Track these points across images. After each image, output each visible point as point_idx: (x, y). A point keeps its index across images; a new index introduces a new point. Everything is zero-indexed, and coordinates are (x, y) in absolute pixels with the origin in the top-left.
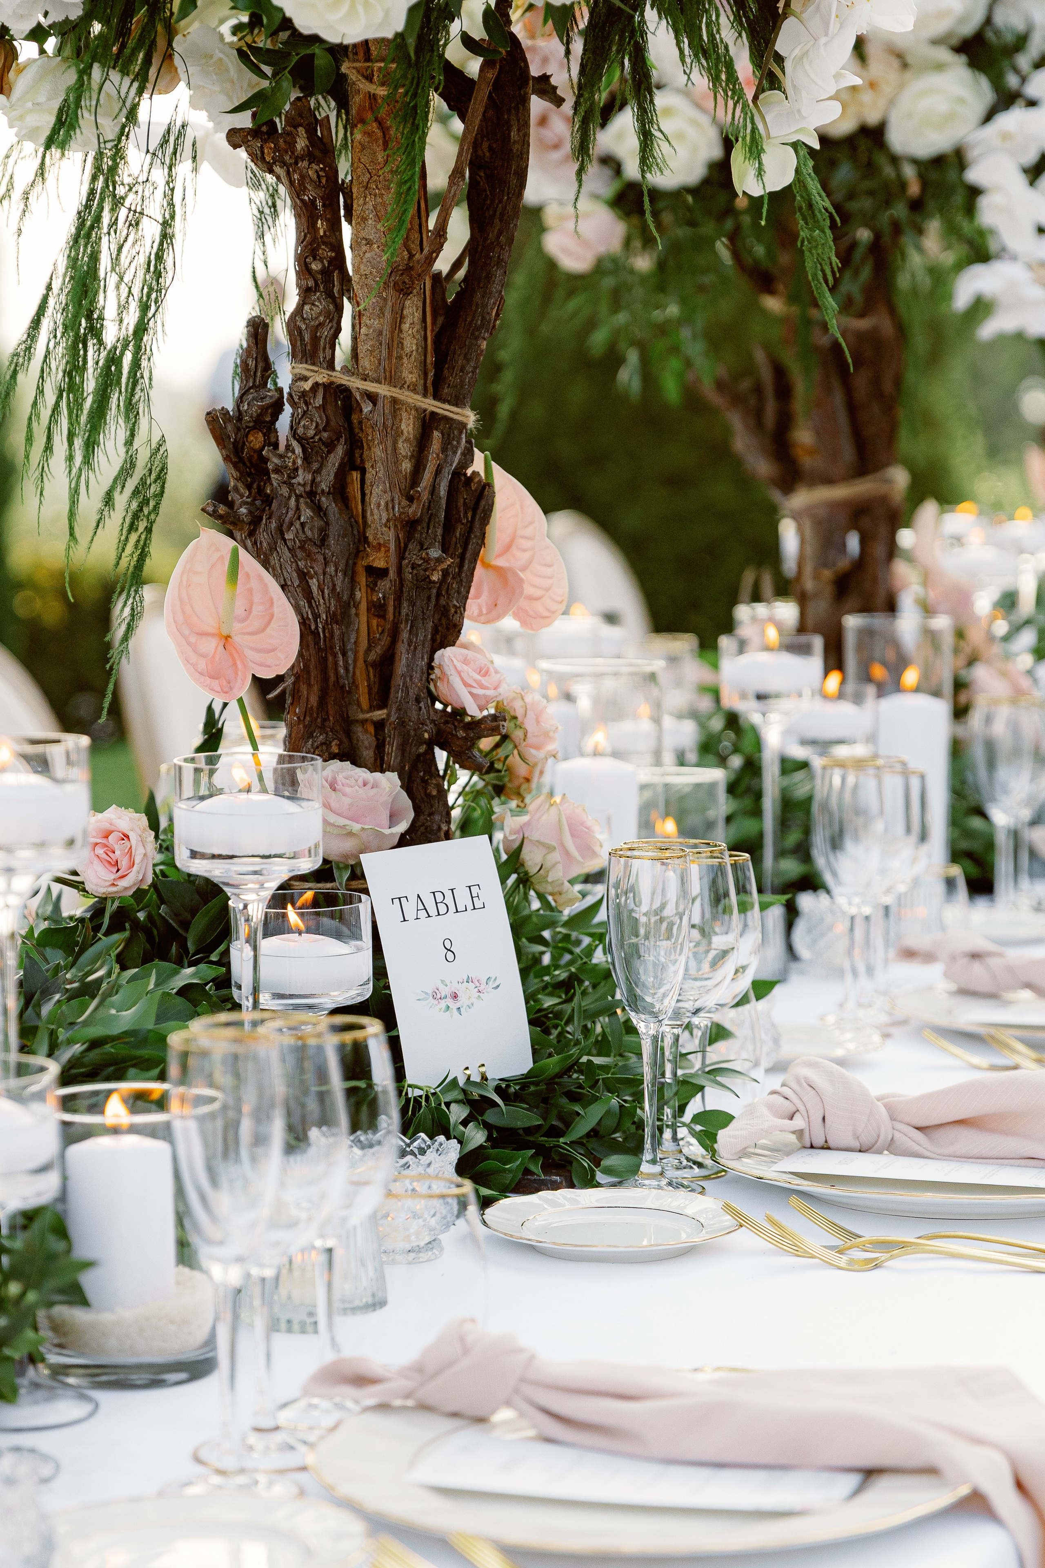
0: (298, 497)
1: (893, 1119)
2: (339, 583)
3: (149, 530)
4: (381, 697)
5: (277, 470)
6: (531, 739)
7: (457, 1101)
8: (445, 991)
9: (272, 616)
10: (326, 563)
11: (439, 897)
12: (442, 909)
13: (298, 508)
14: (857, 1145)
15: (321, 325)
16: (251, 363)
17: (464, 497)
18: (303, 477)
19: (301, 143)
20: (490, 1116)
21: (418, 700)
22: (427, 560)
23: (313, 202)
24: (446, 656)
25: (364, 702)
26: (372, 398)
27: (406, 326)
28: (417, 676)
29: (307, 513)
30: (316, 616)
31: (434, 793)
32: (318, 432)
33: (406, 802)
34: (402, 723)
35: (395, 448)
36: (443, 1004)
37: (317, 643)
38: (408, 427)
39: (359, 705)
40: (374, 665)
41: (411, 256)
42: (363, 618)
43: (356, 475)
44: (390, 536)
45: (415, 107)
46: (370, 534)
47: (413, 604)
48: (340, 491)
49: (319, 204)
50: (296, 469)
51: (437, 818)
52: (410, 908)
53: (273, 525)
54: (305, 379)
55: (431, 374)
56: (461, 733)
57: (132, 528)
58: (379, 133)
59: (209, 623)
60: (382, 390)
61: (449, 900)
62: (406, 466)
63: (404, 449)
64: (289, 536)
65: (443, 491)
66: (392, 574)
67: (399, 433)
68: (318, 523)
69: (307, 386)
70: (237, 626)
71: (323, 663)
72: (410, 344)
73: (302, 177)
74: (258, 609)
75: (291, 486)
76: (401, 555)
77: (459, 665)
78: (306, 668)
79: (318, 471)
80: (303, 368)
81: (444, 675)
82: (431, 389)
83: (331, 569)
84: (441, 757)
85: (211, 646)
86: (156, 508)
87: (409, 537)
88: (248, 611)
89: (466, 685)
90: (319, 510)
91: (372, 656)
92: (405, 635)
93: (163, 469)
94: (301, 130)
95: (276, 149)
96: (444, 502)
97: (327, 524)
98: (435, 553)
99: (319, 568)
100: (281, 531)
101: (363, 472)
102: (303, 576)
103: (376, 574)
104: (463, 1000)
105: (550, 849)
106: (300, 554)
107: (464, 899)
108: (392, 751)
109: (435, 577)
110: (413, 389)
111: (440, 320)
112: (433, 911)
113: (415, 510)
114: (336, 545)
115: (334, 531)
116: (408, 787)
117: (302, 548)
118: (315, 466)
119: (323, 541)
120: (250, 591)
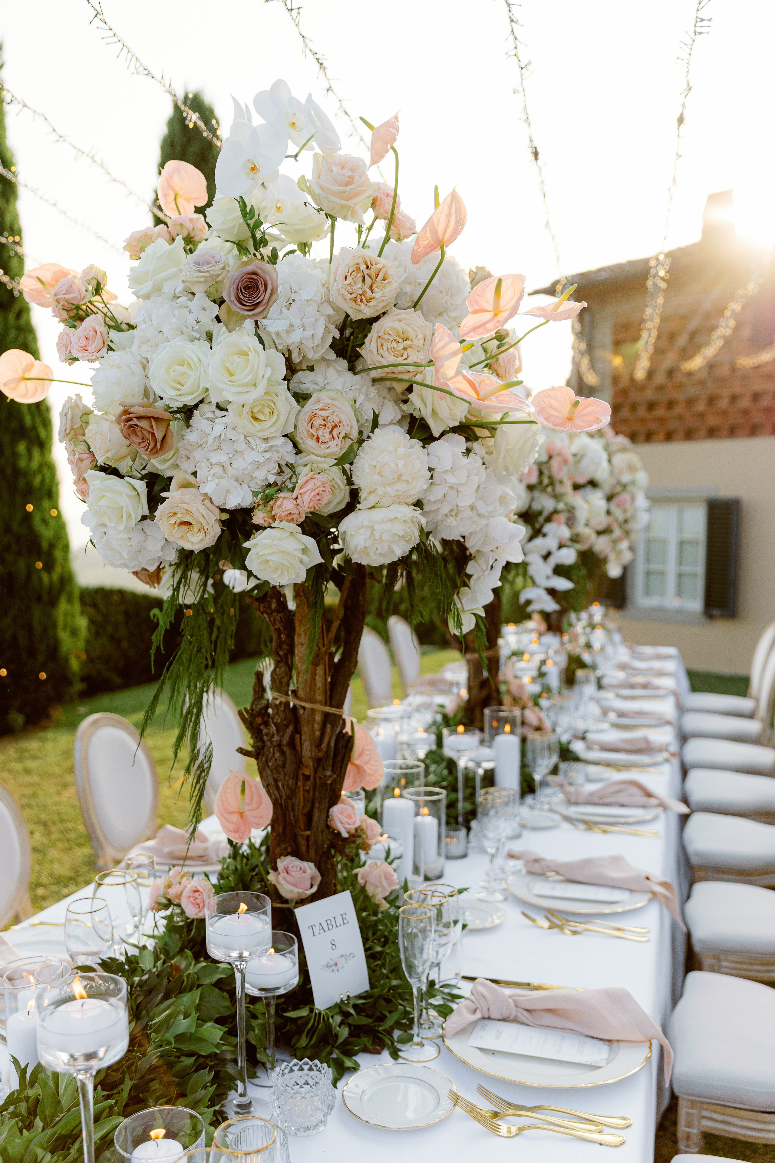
0: (274, 747)
1: (516, 1006)
2: (290, 783)
3: (204, 783)
4: (309, 826)
5: (267, 735)
6: (369, 837)
7: (336, 1014)
8: (332, 963)
9: (261, 803)
10: (285, 775)
11: (329, 922)
12: (330, 927)
13: (274, 752)
14: (501, 1018)
15: (283, 677)
16: (257, 689)
17: (342, 742)
18: (276, 738)
19: (274, 606)
20: (350, 1020)
21: (322, 832)
22: (325, 776)
23: (279, 629)
24: (335, 810)
25: (302, 827)
26: (304, 708)
27: (317, 677)
28: (322, 822)
29: (277, 755)
30: (281, 797)
31: (329, 867)
32: (282, 721)
33: (318, 874)
34: (316, 841)
35: (313, 728)
36: (331, 969)
37: (281, 807)
38: (318, 718)
39: (300, 827)
40: (305, 815)
41: (319, 649)
42: (301, 793)
43: (298, 736)
44: (311, 763)
45: (316, 602)
46: (304, 760)
47: (320, 793)
48: (292, 743)
49: (282, 629)
50: (273, 735)
51: (331, 877)
52: (316, 930)
53: (264, 759)
54: (277, 699)
55: (328, 693)
56: (340, 843)
57: (197, 782)
58: (306, 601)
59: (234, 807)
60: (307, 705)
61: (333, 923)
62: (318, 734)
63: (317, 727)
64: (270, 764)
65: (332, 744)
66: (312, 779)
67: (314, 721)
68: (282, 759)
69: (277, 702)
70: (247, 808)
71: (284, 817)
72: (319, 684)
73: (275, 619)
74: (255, 800)
75: (271, 742)
76: (316, 771)
77: (339, 815)
78: (277, 818)
79: (282, 736)
80: (276, 695)
81: (333, 820)
82: (328, 703)
83: (287, 778)
84: (333, 852)
85: (235, 818)
86: (208, 773)
87: (318, 766)
88: (252, 800)
89: (342, 823)
90: (283, 753)
91: (305, 811)
92: (317, 805)
93: (211, 756)
94: (274, 600)
95: (264, 607)
96: (333, 749)
97: (286, 758)
98: (329, 773)
99: (282, 777)
100: (267, 762)
101: (301, 736)
102: (276, 781)
103: (307, 778)
104: (339, 965)
105: (377, 887)
106: (274, 771)
107: (339, 921)
108: (312, 851)
109: (329, 782)
110: (320, 702)
111: (332, 671)
112: (326, 929)
113: (320, 755)
114: (289, 767)
115: (288, 762)
116: (319, 867)
117: (275, 769)
118: (281, 734)
119: (284, 766)
120: (252, 792)
